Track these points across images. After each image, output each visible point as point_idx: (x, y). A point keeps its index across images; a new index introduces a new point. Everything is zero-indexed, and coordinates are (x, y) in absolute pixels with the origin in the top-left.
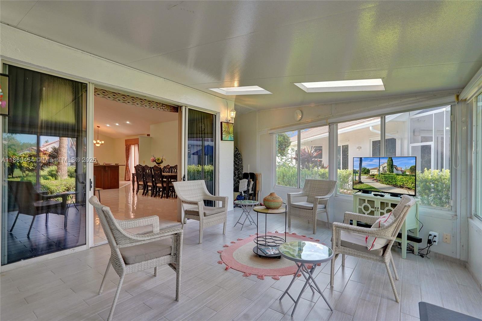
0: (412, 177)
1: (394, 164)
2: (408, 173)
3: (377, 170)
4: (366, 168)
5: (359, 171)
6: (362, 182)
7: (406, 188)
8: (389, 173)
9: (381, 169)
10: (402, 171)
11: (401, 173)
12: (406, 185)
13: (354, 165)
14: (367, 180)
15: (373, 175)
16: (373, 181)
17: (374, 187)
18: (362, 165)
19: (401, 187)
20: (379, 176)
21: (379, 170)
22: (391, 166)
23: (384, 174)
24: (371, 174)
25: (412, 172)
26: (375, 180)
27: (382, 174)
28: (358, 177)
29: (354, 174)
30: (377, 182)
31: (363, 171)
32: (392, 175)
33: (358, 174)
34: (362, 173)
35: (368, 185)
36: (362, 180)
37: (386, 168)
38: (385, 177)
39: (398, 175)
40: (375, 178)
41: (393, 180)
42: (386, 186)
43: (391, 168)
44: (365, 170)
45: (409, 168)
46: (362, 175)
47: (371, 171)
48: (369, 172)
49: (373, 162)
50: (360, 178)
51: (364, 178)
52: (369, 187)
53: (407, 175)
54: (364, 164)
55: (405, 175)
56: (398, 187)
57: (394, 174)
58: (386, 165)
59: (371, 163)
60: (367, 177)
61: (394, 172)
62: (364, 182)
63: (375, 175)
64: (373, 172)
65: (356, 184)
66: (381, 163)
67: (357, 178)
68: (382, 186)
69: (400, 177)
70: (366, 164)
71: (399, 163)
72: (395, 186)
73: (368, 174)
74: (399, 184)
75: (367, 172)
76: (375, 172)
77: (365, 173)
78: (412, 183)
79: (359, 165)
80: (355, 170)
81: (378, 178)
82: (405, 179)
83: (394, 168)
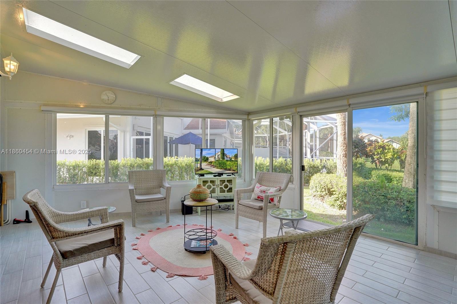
0: (236, 162)
1: (225, 153)
2: (233, 159)
3: (213, 158)
4: (206, 157)
5: (200, 159)
6: (203, 168)
7: (232, 170)
8: (222, 160)
9: (216, 157)
10: (230, 158)
11: (229, 159)
12: (232, 168)
13: (196, 154)
14: (207, 166)
15: (211, 162)
16: (211, 167)
17: (212, 172)
18: (203, 154)
19: (230, 170)
20: (215, 163)
21: (215, 158)
22: (223, 154)
23: (219, 161)
24: (209, 161)
25: (235, 159)
26: (213, 166)
27: (217, 161)
28: (199, 164)
29: (196, 162)
30: (213, 167)
31: (203, 159)
32: (224, 161)
33: (200, 162)
34: (202, 160)
35: (207, 171)
36: (203, 167)
37: (220, 156)
38: (219, 163)
39: (227, 161)
40: (212, 165)
41: (225, 165)
42: (219, 170)
43: (223, 155)
44: (205, 158)
45: (234, 156)
46: (202, 162)
47: (209, 159)
48: (208, 160)
49: (211, 151)
50: (201, 166)
51: (204, 165)
52: (208, 172)
53: (233, 161)
54: (204, 153)
55: (231, 161)
56: (228, 170)
57: (225, 160)
58: (220, 153)
59: (209, 152)
60: (207, 164)
61: (225, 159)
62: (204, 168)
63: (213, 162)
64: (210, 160)
65: (198, 171)
66: (217, 152)
67: (199, 166)
68: (217, 170)
69: (229, 162)
70: (205, 153)
71: (228, 152)
72: (225, 170)
73: (207, 161)
74: (228, 167)
75: (206, 159)
76: (212, 159)
77: (205, 161)
78: (236, 166)
79: (200, 154)
80: (197, 158)
81: (214, 164)
82: (231, 164)
83: (225, 156)
